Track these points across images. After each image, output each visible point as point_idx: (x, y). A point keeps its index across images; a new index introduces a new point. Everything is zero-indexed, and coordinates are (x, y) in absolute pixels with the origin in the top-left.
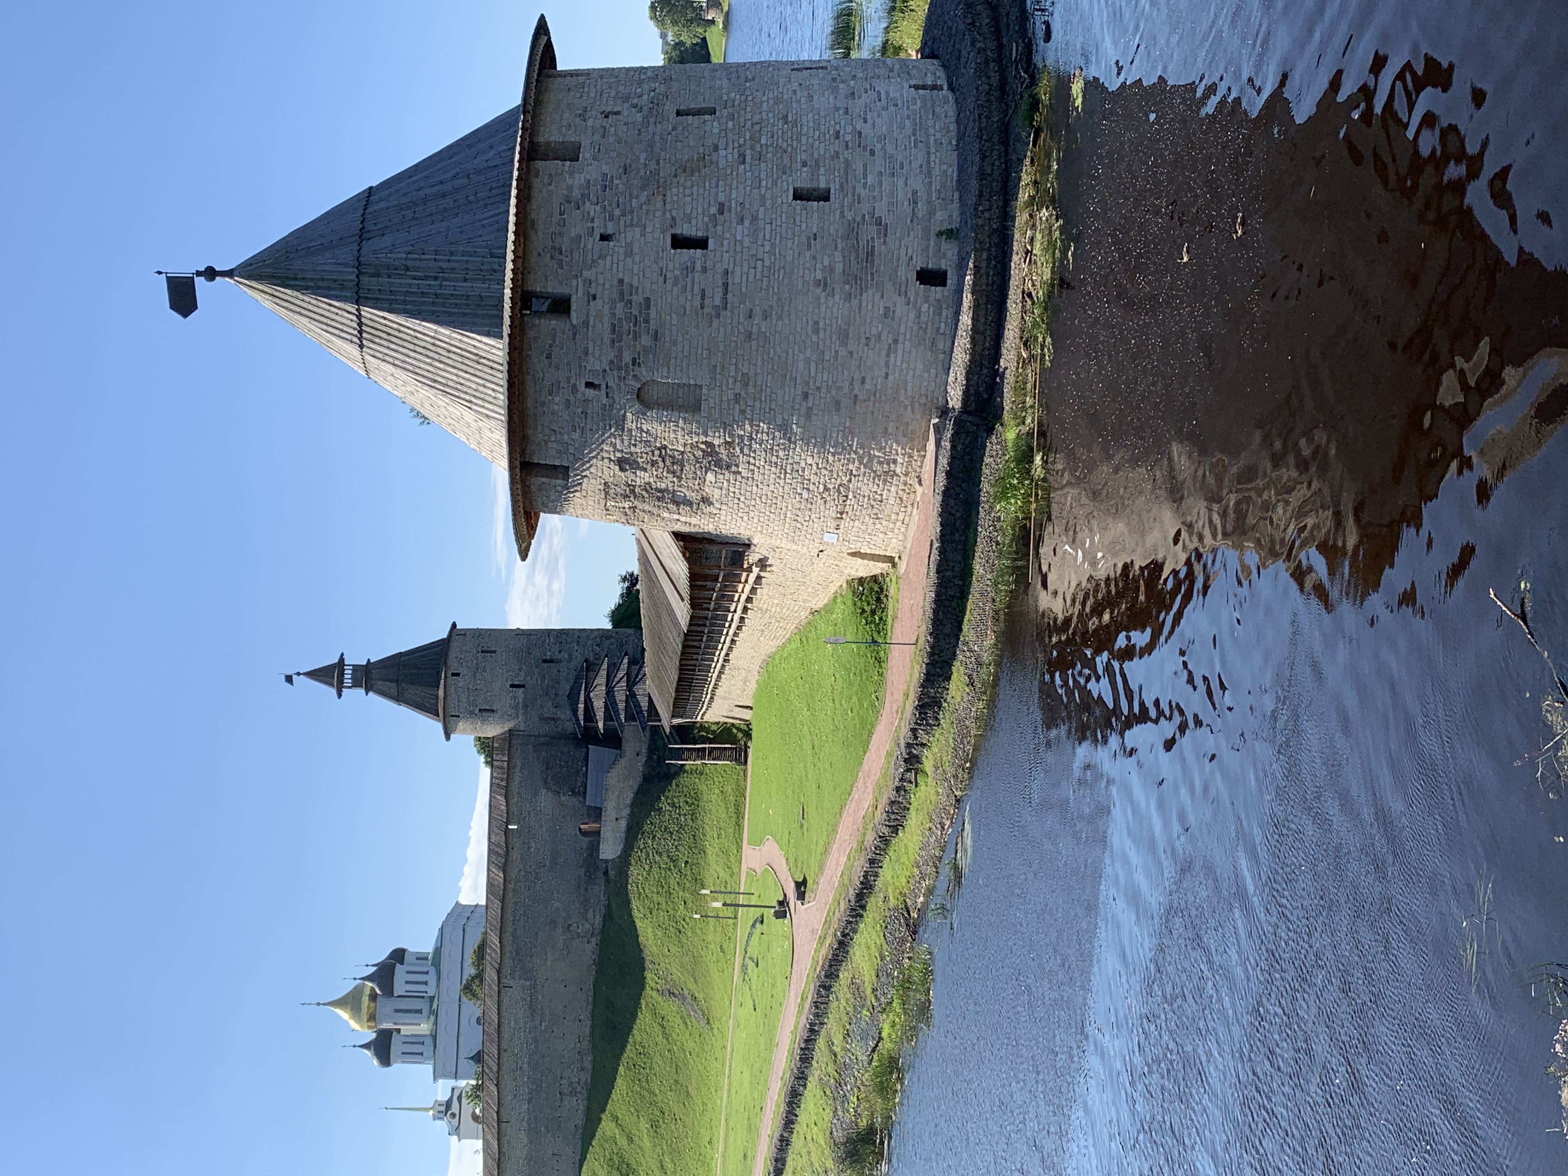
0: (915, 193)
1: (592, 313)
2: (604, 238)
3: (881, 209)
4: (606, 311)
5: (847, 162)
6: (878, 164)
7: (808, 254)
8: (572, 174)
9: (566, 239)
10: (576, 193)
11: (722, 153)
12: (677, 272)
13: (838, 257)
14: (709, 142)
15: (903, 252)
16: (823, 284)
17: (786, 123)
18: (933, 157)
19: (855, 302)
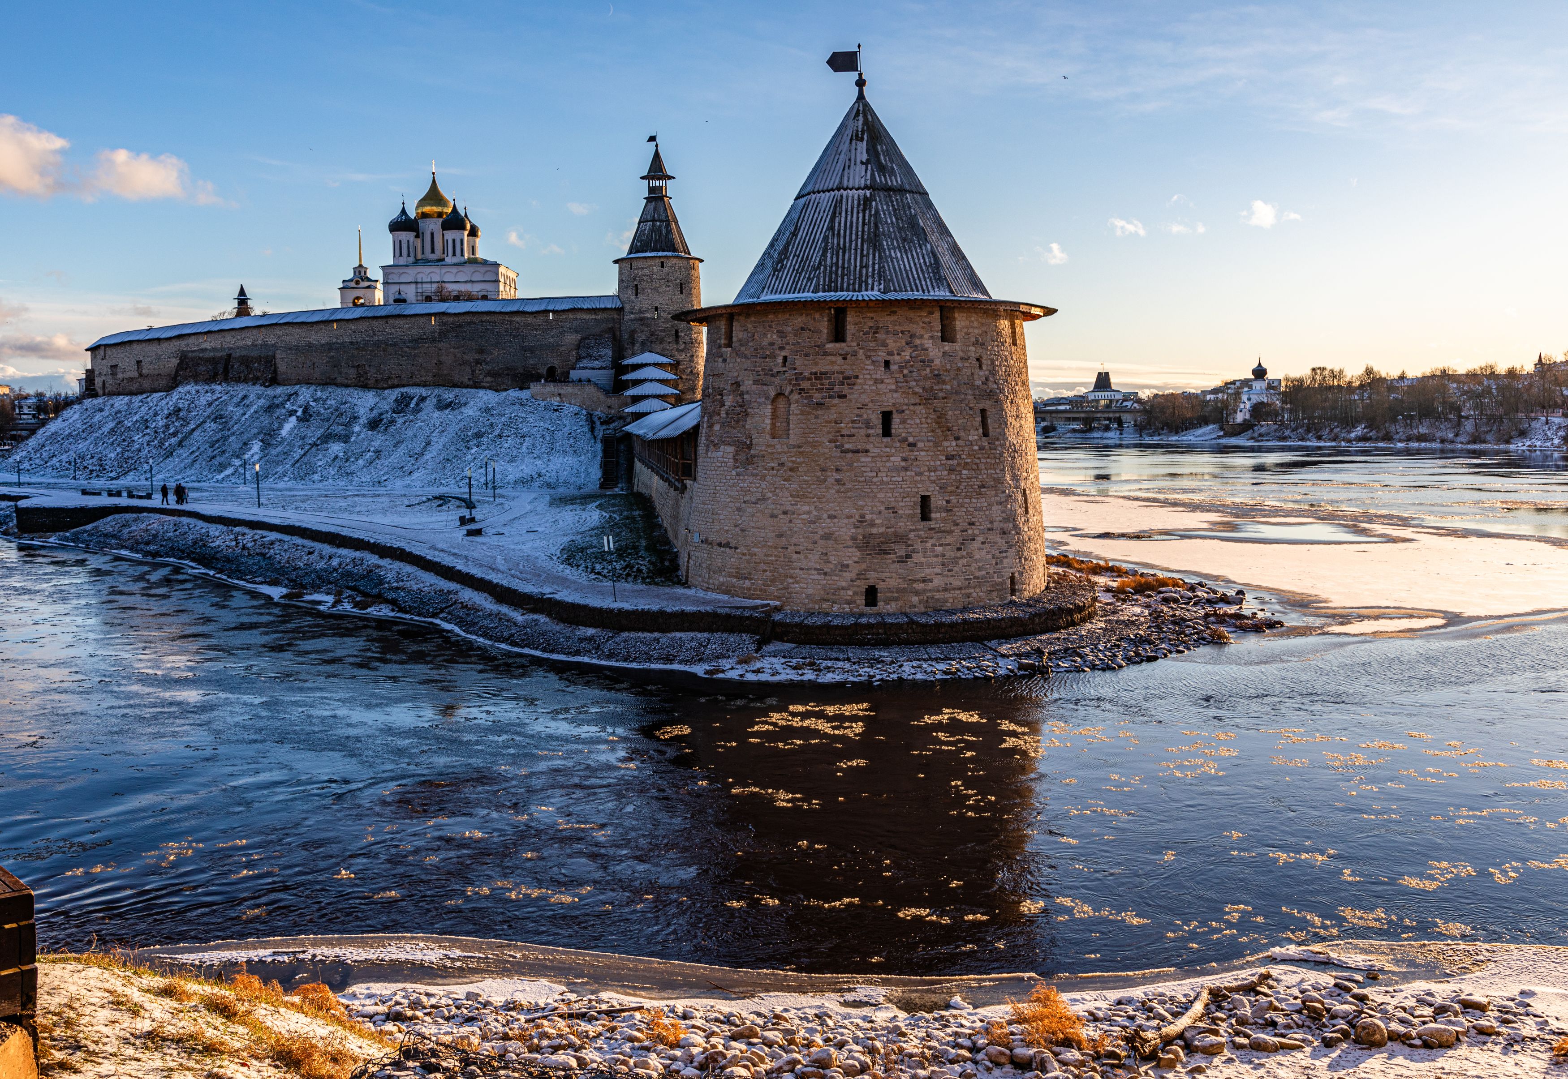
0: (931, 581)
1: (833, 358)
2: (887, 364)
3: (917, 558)
4: (836, 368)
5: (950, 532)
6: (950, 554)
7: (882, 508)
8: (932, 337)
9: (884, 336)
10: (917, 342)
11: (954, 443)
12: (865, 416)
13: (881, 530)
14: (962, 434)
15: (888, 575)
16: (862, 520)
17: (979, 487)
18: (958, 592)
19: (850, 543)
